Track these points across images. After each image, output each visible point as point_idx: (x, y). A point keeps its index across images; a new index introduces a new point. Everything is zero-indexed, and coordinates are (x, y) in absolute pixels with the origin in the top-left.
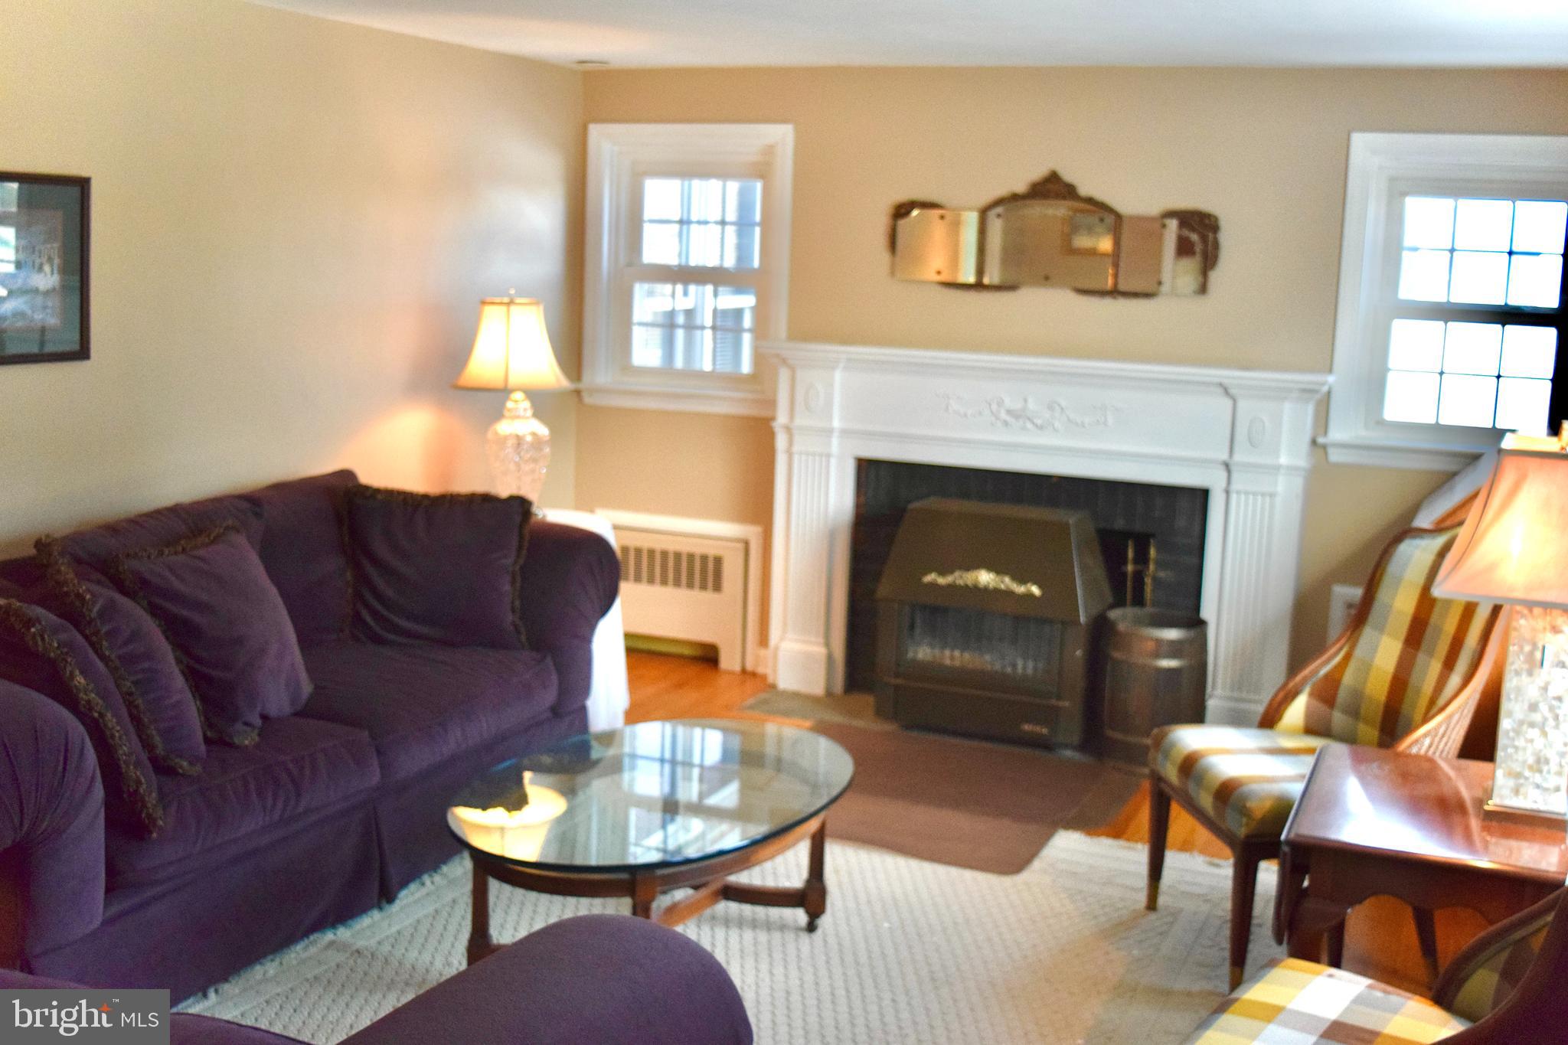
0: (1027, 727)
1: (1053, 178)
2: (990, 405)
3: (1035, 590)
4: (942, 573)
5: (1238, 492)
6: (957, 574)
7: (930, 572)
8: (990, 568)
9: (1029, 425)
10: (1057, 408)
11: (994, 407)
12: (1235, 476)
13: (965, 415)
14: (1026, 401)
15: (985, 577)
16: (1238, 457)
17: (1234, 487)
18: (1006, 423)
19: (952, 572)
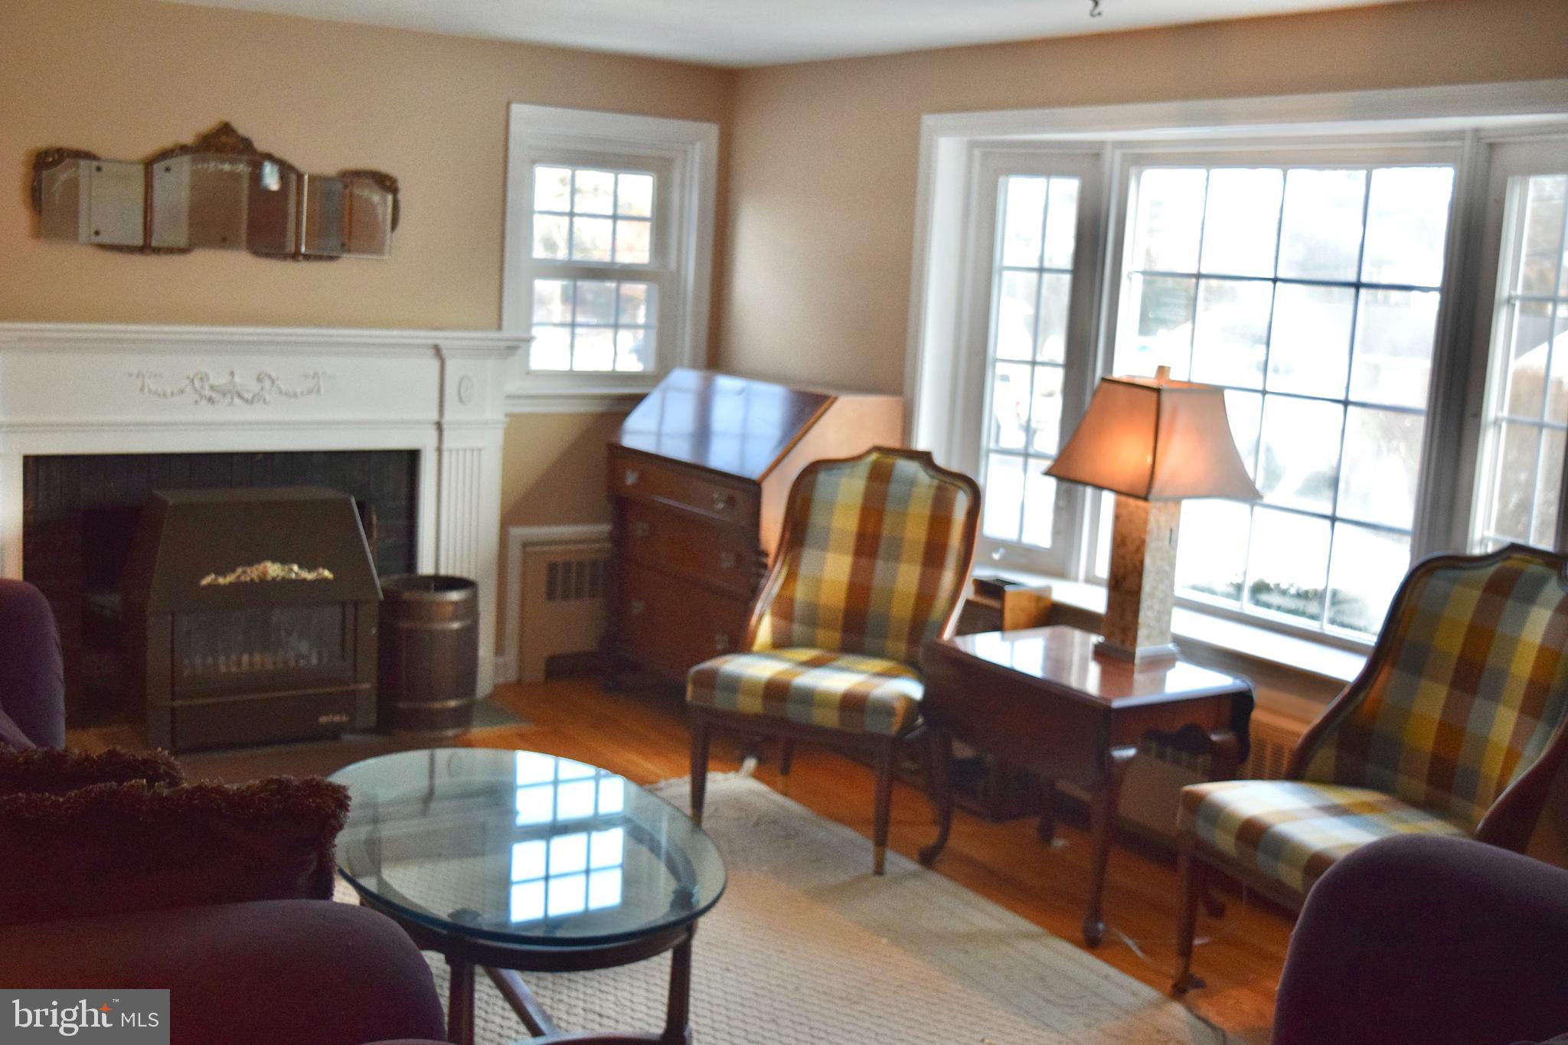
0: (323, 719)
1: (226, 129)
2: (192, 381)
3: (327, 574)
4: (222, 573)
5: (451, 451)
6: (239, 570)
7: (208, 574)
8: (274, 559)
9: (237, 400)
10: (266, 378)
11: (197, 383)
12: (446, 434)
13: (165, 395)
14: (232, 374)
15: (274, 570)
16: (448, 416)
17: (446, 445)
18: (210, 400)
19: (234, 571)
